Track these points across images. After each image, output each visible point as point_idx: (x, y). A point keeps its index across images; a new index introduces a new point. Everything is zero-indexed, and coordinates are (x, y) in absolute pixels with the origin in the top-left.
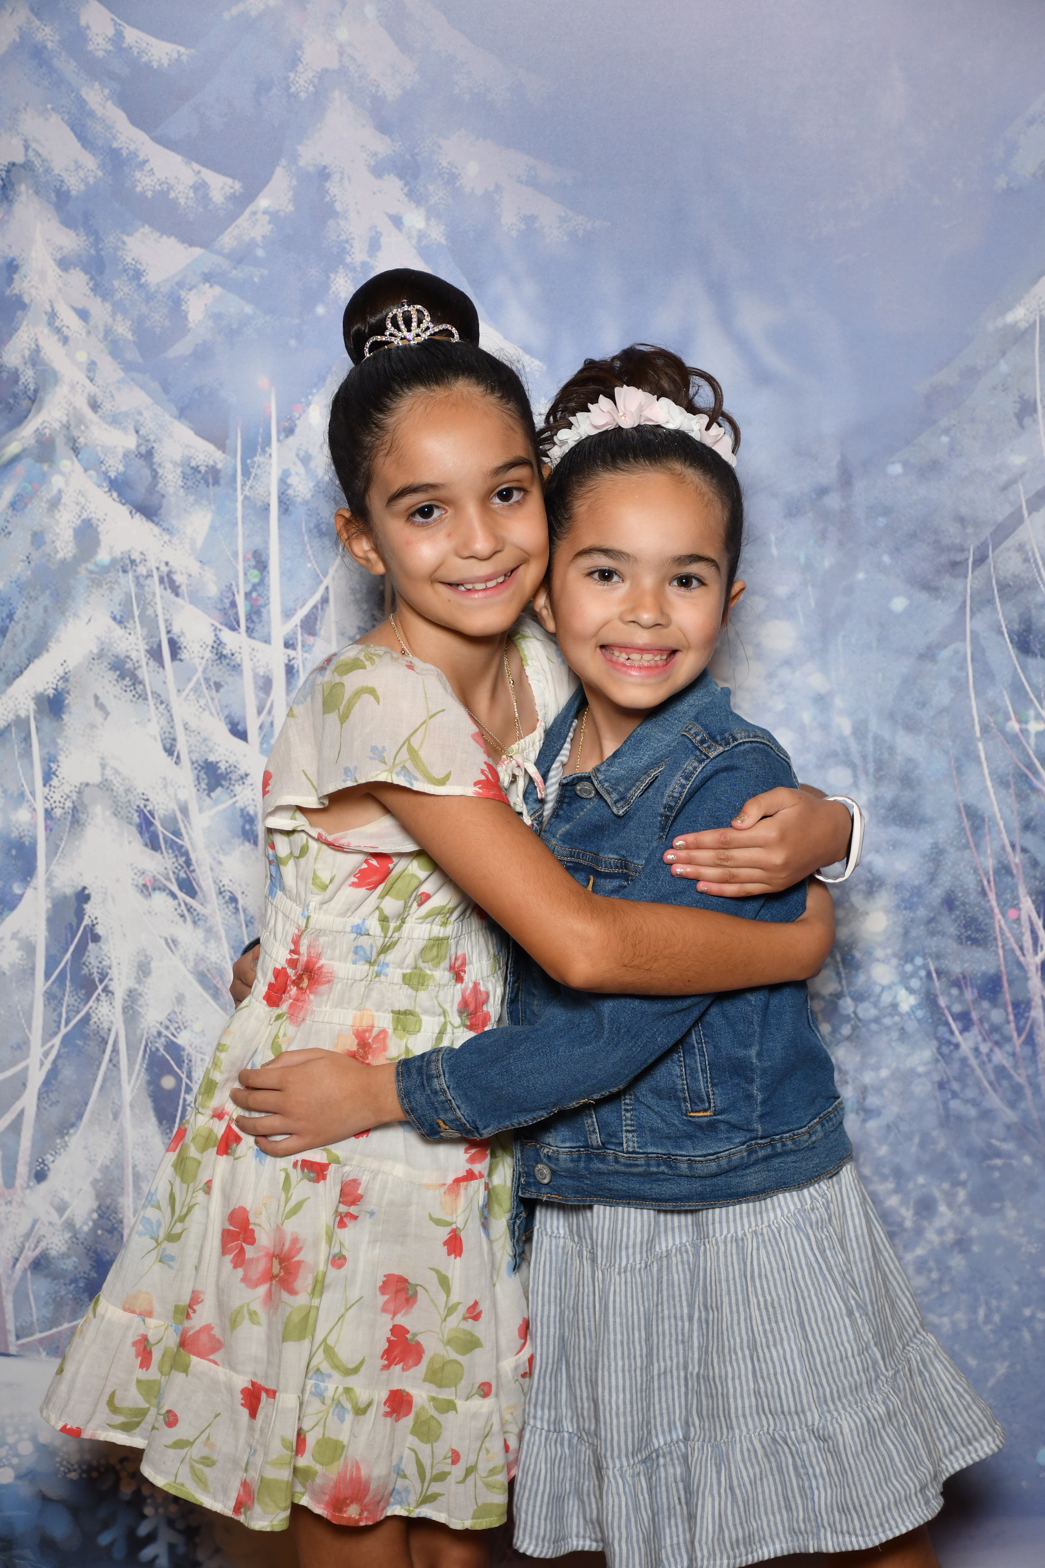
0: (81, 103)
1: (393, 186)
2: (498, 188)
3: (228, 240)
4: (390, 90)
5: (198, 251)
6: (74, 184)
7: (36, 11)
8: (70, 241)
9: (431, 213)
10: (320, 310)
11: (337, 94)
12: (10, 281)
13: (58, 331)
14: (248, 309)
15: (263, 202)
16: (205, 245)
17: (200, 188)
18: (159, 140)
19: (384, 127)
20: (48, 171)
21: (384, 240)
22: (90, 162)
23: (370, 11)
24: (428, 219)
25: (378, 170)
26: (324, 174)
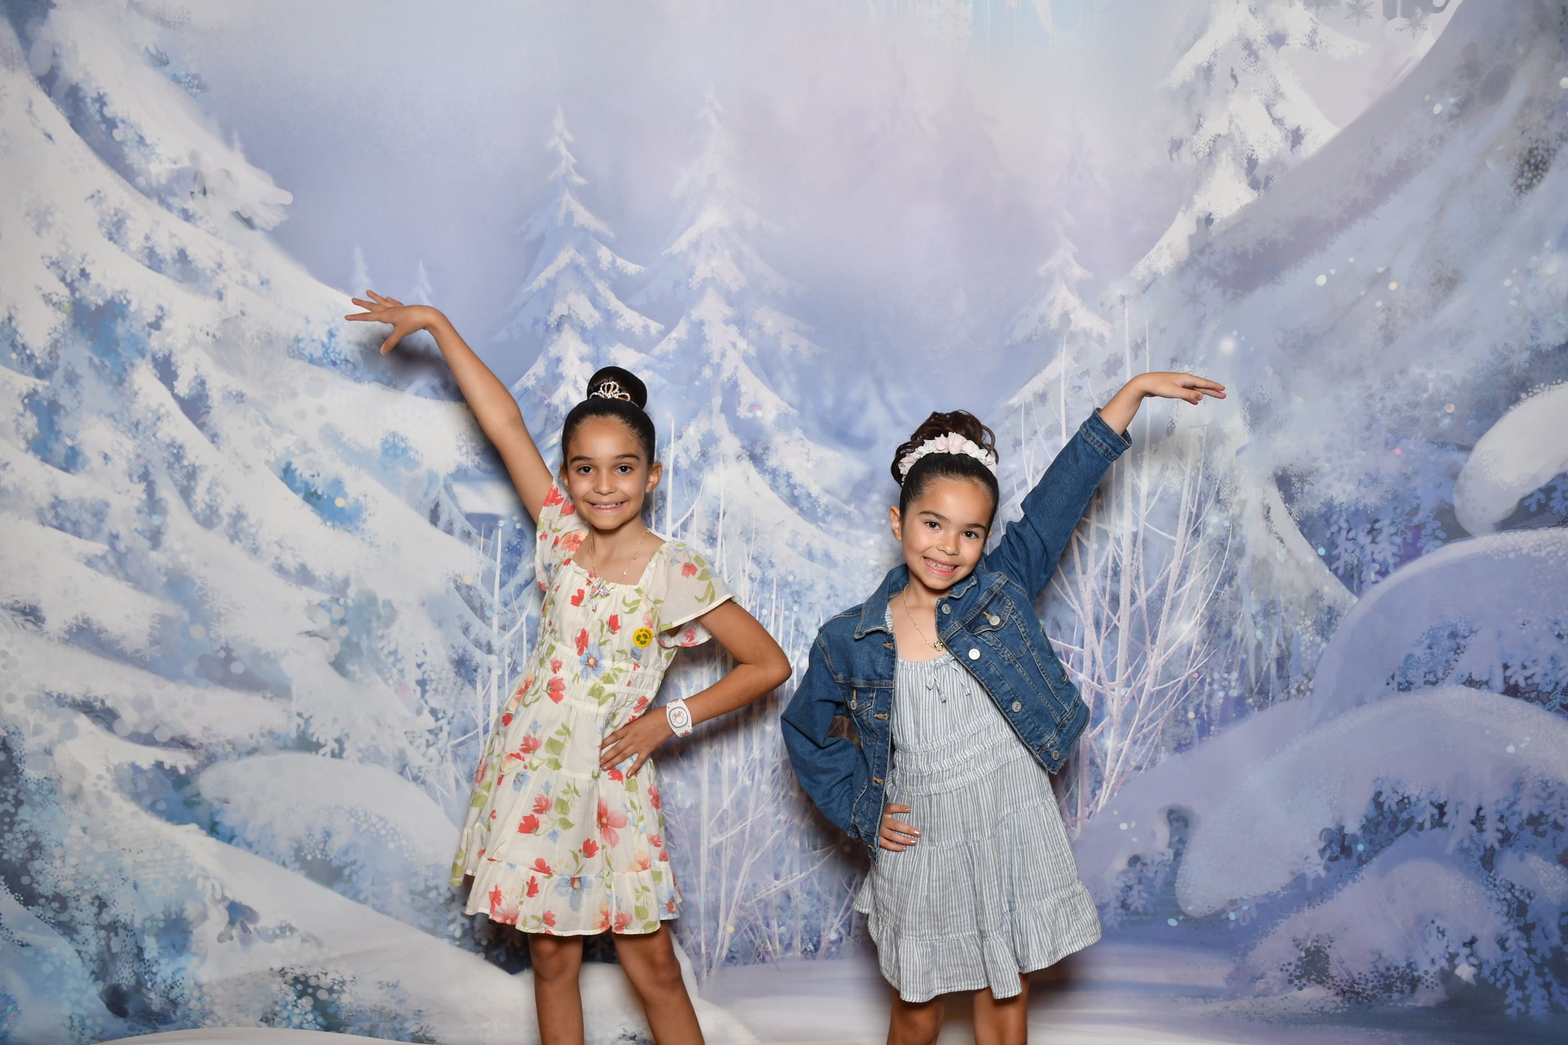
0: (595, 289)
1: (733, 329)
2: (781, 332)
3: (657, 350)
4: (734, 287)
5: (643, 355)
6: (589, 325)
7: (578, 251)
8: (586, 349)
9: (750, 342)
10: (697, 383)
11: (710, 289)
12: (557, 366)
13: (577, 389)
14: (664, 382)
15: (674, 334)
16: (646, 353)
17: (646, 327)
18: (630, 307)
19: (730, 303)
20: (578, 318)
21: (727, 353)
22: (597, 315)
23: (727, 253)
24: (748, 345)
25: (727, 322)
26: (702, 323)
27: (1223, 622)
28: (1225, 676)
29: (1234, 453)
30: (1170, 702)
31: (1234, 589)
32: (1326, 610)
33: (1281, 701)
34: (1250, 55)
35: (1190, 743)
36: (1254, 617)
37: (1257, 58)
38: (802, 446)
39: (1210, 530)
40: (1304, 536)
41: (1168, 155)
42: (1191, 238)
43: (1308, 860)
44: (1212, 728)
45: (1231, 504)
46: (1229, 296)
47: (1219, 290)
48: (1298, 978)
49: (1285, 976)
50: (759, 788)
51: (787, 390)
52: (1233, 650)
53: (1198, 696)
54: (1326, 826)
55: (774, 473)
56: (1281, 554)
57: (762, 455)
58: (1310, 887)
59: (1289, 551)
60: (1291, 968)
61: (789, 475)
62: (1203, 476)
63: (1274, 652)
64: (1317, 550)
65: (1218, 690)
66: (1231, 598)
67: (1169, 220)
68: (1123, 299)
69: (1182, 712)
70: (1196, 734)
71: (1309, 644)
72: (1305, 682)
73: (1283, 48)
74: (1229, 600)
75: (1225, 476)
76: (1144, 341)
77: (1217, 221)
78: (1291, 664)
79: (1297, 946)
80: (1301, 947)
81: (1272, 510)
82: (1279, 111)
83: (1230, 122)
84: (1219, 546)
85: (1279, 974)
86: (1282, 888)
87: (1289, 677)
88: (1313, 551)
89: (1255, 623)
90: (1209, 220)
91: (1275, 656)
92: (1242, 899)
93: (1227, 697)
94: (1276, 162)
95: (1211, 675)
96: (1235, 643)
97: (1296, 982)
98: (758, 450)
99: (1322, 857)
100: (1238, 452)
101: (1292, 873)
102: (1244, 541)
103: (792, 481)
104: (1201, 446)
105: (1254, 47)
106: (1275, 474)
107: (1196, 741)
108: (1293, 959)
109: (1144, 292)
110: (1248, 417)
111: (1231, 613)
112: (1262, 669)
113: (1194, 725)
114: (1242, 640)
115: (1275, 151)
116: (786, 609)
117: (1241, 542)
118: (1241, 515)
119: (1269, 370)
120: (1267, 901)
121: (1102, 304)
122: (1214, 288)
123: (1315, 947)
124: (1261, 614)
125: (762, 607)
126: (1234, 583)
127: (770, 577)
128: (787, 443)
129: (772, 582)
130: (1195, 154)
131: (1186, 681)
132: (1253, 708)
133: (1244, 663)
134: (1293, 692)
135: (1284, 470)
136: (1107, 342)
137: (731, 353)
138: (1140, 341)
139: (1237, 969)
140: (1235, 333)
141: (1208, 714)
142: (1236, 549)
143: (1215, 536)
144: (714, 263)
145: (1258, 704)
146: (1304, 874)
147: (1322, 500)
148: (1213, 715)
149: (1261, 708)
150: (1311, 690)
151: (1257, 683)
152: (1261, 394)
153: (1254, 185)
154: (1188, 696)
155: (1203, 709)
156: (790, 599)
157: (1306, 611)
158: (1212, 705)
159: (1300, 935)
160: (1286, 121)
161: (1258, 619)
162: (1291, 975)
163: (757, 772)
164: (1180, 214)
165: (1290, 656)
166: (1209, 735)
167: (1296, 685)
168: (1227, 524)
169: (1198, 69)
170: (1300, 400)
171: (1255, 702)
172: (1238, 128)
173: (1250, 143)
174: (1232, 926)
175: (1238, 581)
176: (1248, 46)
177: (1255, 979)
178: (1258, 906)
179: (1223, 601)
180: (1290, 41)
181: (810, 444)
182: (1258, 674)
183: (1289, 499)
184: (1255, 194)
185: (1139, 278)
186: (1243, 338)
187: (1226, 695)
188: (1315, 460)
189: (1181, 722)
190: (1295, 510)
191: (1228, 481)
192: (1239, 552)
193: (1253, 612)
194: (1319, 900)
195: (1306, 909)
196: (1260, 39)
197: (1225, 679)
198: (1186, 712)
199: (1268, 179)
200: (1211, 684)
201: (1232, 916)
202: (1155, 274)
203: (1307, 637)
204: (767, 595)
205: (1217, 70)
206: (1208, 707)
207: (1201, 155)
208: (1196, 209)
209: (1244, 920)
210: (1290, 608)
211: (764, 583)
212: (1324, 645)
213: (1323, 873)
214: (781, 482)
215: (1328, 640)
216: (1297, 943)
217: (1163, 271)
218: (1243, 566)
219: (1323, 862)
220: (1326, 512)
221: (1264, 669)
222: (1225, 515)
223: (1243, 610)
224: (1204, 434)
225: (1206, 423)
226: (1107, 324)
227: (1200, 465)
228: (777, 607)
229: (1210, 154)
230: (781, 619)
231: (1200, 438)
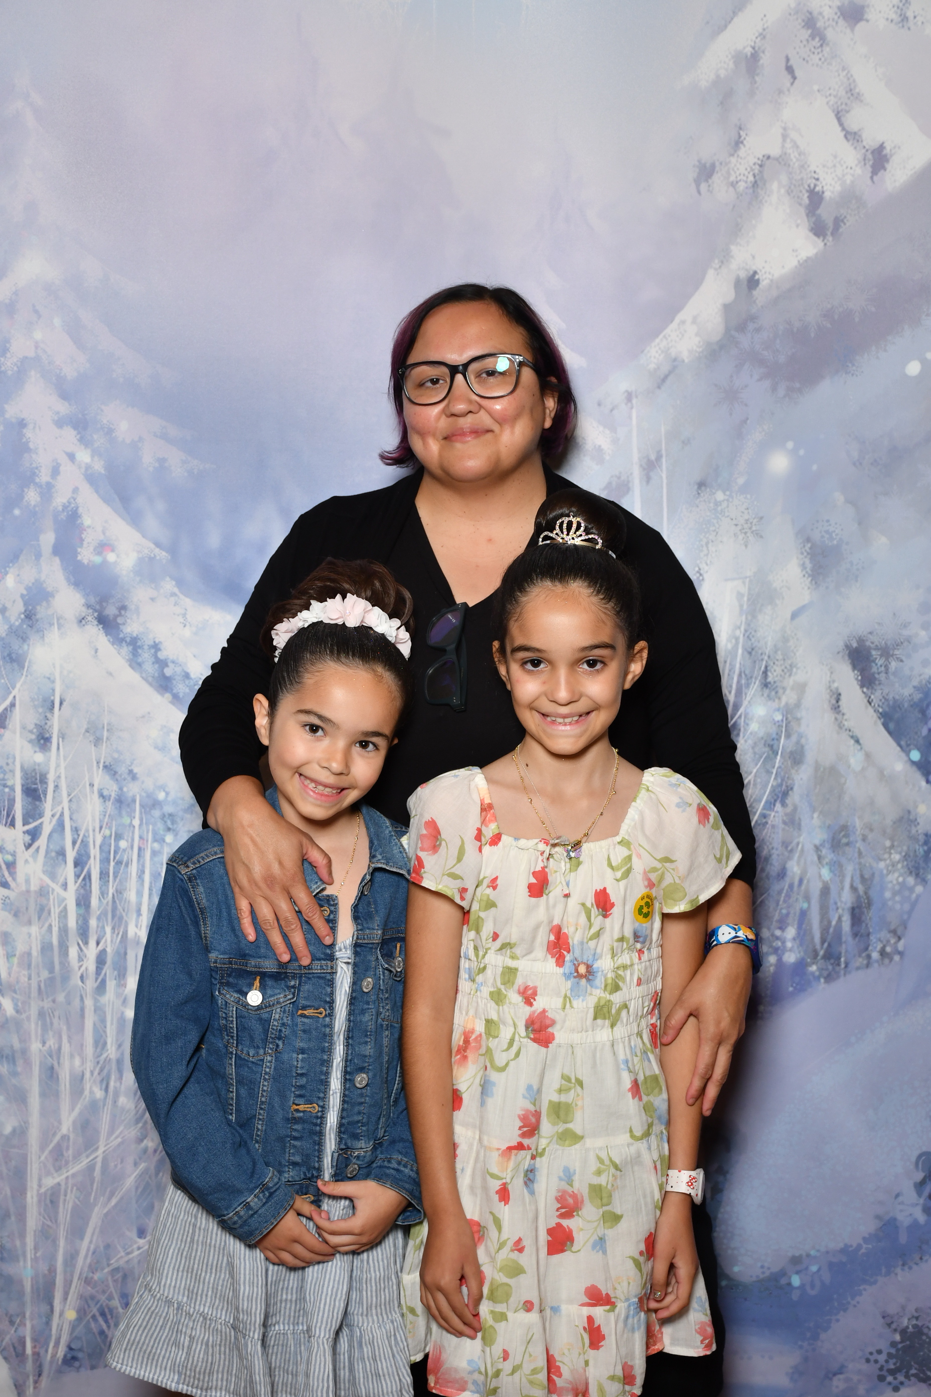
1: (69, 434)
2: (141, 439)
4: (69, 372)
9: (95, 453)
10: (17, 512)
11: (33, 373)
19: (64, 396)
21: (62, 469)
23: (57, 322)
24: (92, 456)
25: (60, 423)
26: (22, 424)
29: (789, 616)
31: (789, 809)
32: (922, 838)
33: (858, 968)
34: (813, 37)
36: (817, 848)
37: (823, 40)
38: (176, 604)
39: (754, 727)
40: (890, 733)
41: (693, 186)
42: (727, 308)
43: (900, 1199)
45: (784, 689)
46: (781, 391)
47: (767, 383)
48: (892, 1372)
49: (873, 1369)
50: (115, 1102)
51: (152, 523)
54: (924, 1149)
55: (134, 644)
56: (856, 760)
57: (116, 617)
58: (903, 1238)
59: (868, 756)
60: (882, 1358)
61: (156, 647)
62: (744, 649)
63: (847, 898)
64: (908, 754)
66: (784, 823)
67: (696, 282)
68: (629, 397)
71: (897, 888)
72: (893, 941)
73: (861, 25)
74: (782, 826)
75: (776, 649)
76: (659, 457)
77: (764, 283)
78: (872, 917)
79: (889, 1325)
80: (894, 1326)
81: (843, 697)
82: (854, 121)
83: (785, 137)
84: (767, 749)
85: (864, 1367)
86: (864, 1239)
87: (868, 935)
88: (903, 755)
89: (819, 858)
90: (752, 282)
91: (849, 905)
92: (808, 1255)
94: (850, 197)
96: (791, 886)
97: (890, 1379)
98: (111, 611)
99: (919, 1194)
100: (794, 615)
101: (878, 1217)
102: (803, 741)
103: (161, 655)
104: (741, 606)
105: (820, 24)
106: (847, 646)
108: (884, 1345)
109: (659, 387)
110: (809, 565)
111: (785, 844)
112: (830, 922)
114: (801, 881)
115: (849, 179)
116: (155, 840)
117: (798, 743)
118: (798, 705)
119: (839, 498)
120: (844, 1259)
121: (599, 404)
122: (760, 380)
123: (915, 1326)
124: (827, 845)
125: (118, 837)
126: (789, 801)
127: (130, 794)
128: (152, 599)
129: (134, 801)
130: (733, 185)
132: (818, 978)
133: (803, 914)
134: (875, 955)
135: (861, 641)
136: (607, 458)
137: (67, 468)
138: (653, 457)
139: (806, 1359)
140: (790, 445)
142: (791, 753)
143: (761, 734)
144: (38, 335)
145: (825, 973)
146: (894, 1219)
147: (915, 682)
149: (829, 978)
150: (901, 954)
151: (823, 941)
152: (827, 532)
153: (818, 230)
156: (160, 826)
157: (892, 839)
159: (892, 1309)
160: (864, 136)
161: (824, 852)
162: (881, 1369)
163: (113, 1077)
164: (711, 273)
165: (869, 904)
167: (879, 946)
168: (778, 717)
169: (738, 57)
170: (884, 540)
171: (820, 970)
172: (796, 146)
173: (813, 168)
174: (795, 1296)
175: (795, 797)
176: (810, 22)
177: (831, 1374)
178: (831, 1265)
179: (773, 826)
180: (871, 15)
181: (187, 602)
182: (825, 930)
183: (867, 681)
184: (820, 243)
185: (652, 366)
186: (802, 452)
188: (905, 626)
190: (876, 697)
191: (779, 656)
192: (796, 757)
193: (817, 842)
194: (916, 1257)
195: (898, 1270)
196: (828, 12)
199: (838, 222)
201: (796, 1281)
202: (675, 360)
203: (894, 878)
204: (126, 820)
205: (765, 60)
207: (742, 186)
208: (734, 265)
209: (813, 1286)
210: (870, 837)
211: (121, 802)
212: (919, 889)
213: (921, 1218)
214: (146, 656)
215: (924, 881)
216: (889, 1321)
217: (685, 356)
218: (802, 777)
219: (921, 1201)
220: (921, 700)
221: (834, 923)
222: (775, 705)
223: (801, 839)
224: (744, 590)
225: (749, 574)
226: (607, 432)
227: (739, 633)
228: (141, 838)
229: (755, 184)
230: (148, 854)
231: (740, 595)
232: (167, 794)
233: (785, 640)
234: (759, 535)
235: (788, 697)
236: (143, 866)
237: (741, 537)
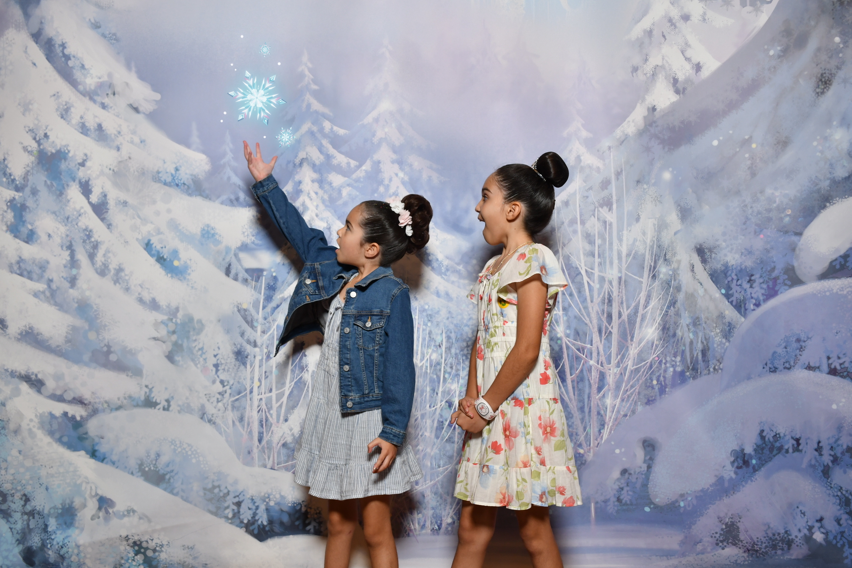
0: (321, 144)
1: (396, 166)
2: (422, 169)
3: (354, 176)
4: (397, 144)
5: (346, 179)
6: (317, 162)
7: (313, 124)
8: (315, 176)
9: (405, 173)
10: (376, 195)
11: (384, 143)
12: (299, 186)
13: (310, 197)
14: (358, 193)
15: (364, 168)
16: (348, 177)
17: (348, 164)
18: (340, 152)
19: (395, 152)
20: (311, 159)
21: (393, 179)
22: (322, 157)
23: (393, 125)
24: (404, 175)
25: (393, 162)
26: (379, 162)
27: (671, 328)
28: (673, 359)
29: (673, 234)
30: (643, 375)
31: (676, 309)
32: (727, 324)
33: (705, 375)
34: (672, 25)
35: (655, 399)
36: (688, 325)
37: (675, 27)
39: (661, 276)
40: (713, 282)
41: (631, 74)
42: (645, 118)
43: (725, 468)
44: (667, 390)
45: (673, 262)
46: (666, 149)
47: (661, 146)
48: (722, 541)
49: (713, 540)
52: (677, 344)
53: (658, 371)
54: (734, 448)
56: (701, 291)
58: (726, 484)
59: (705, 290)
60: (718, 535)
62: (657, 245)
63: (700, 346)
64: (720, 291)
65: (669, 367)
66: (675, 315)
67: (634, 108)
68: (610, 148)
69: (649, 381)
70: (658, 394)
71: (719, 343)
72: (718, 364)
73: (689, 22)
74: (674, 316)
75: (669, 246)
76: (622, 171)
77: (658, 110)
78: (710, 354)
79: (720, 521)
80: (722, 522)
81: (695, 267)
82: (688, 54)
83: (663, 59)
84: (667, 285)
85: (710, 539)
86: (710, 485)
87: (709, 361)
89: (689, 329)
91: (701, 349)
92: (687, 493)
93: (675, 371)
94: (688, 80)
95: (665, 359)
96: (678, 340)
97: (721, 544)
99: (733, 466)
100: (675, 234)
101: (716, 476)
102: (681, 283)
104: (655, 229)
105: (674, 21)
106: (696, 247)
107: (658, 397)
108: (718, 530)
109: (621, 145)
110: (680, 215)
111: (675, 323)
112: (693, 355)
113: (657, 388)
114: (682, 338)
115: (687, 74)
116: (424, 325)
117: (679, 283)
118: (678, 268)
119: (690, 190)
120: (702, 494)
121: (598, 151)
122: (658, 144)
123: (731, 522)
124: (691, 324)
126: (676, 306)
130: (645, 74)
131: (651, 362)
132: (690, 378)
133: (683, 351)
134: (712, 370)
135: (701, 245)
136: (602, 171)
137: (395, 179)
138: (619, 171)
139: (686, 537)
140: (671, 169)
141: (664, 381)
142: (676, 287)
143: (664, 279)
144: (386, 130)
145: (692, 376)
146: (723, 477)
147: (722, 263)
148: (667, 382)
149: (694, 378)
150: (721, 369)
151: (691, 364)
152: (686, 203)
153: (677, 92)
154: (653, 371)
155: (662, 378)
156: (426, 319)
157: (716, 324)
158: (667, 376)
159: (722, 515)
160: (692, 59)
161: (690, 327)
162: (717, 540)
164: (638, 105)
165: (709, 349)
166: (665, 394)
167: (713, 366)
168: (671, 273)
169: (645, 31)
170: (707, 207)
171: (691, 374)
172: (667, 62)
173: (674, 70)
174: (682, 511)
175: (678, 305)
176: (670, 20)
177: (696, 543)
178: (696, 497)
179: (670, 316)
180: (692, 18)
181: (438, 231)
182: (692, 358)
183: (704, 261)
184: (678, 97)
185: (618, 137)
186: (675, 172)
187: (674, 370)
188: (717, 240)
189: (649, 386)
190: (707, 267)
191: (670, 249)
192: (678, 289)
193: (688, 323)
194: (732, 492)
195: (724, 498)
196: (676, 17)
197: (673, 361)
198: (652, 381)
199: (684, 89)
200: (665, 364)
201: (682, 504)
202: (627, 135)
203: (718, 339)
205: (655, 32)
206: (664, 377)
207: (648, 75)
208: (647, 103)
209: (689, 506)
210: (708, 322)
212: (727, 344)
213: (734, 476)
215: (729, 341)
216: (720, 520)
217: (630, 134)
218: (681, 297)
219: (733, 469)
220: (724, 270)
221: (695, 356)
222: (669, 268)
223: (681, 321)
224: (656, 223)
225: (657, 216)
226: (601, 161)
227: (655, 239)
228: (418, 323)
229: (653, 75)
230: (421, 330)
231: (654, 225)
232: (429, 306)
233: (672, 243)
234: (661, 202)
235: (675, 265)
236: (419, 335)
237: (654, 202)
